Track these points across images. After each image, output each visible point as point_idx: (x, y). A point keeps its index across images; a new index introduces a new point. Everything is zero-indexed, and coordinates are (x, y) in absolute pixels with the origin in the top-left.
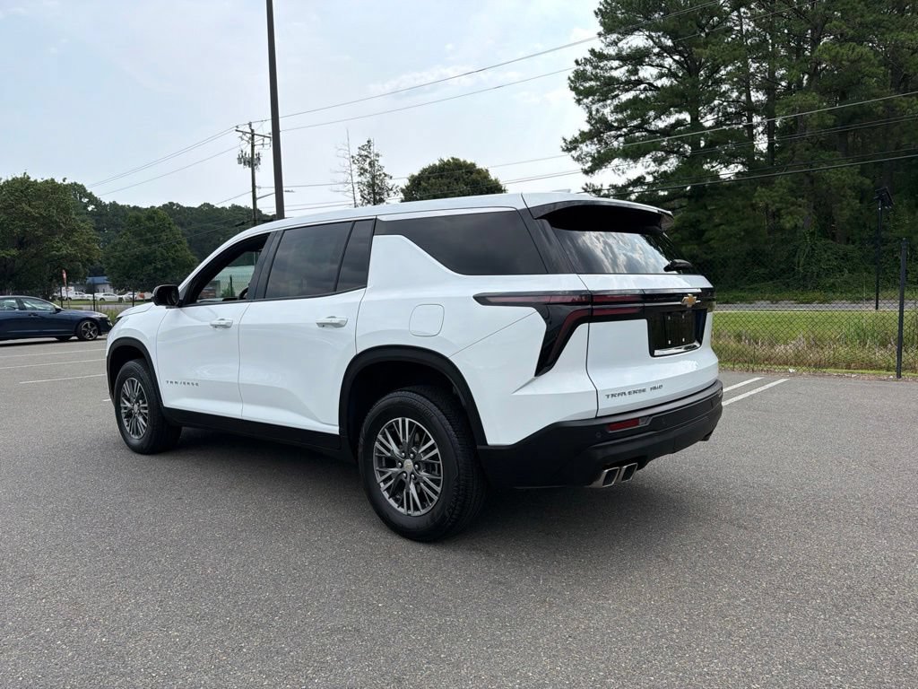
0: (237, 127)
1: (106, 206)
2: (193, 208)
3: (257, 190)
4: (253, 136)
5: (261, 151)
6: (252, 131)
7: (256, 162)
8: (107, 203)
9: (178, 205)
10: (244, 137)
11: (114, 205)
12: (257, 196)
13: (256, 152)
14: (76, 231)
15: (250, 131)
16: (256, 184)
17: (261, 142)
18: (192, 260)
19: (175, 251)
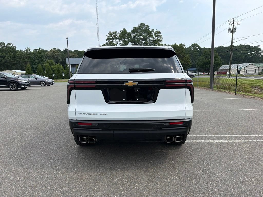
0: (229, 21)
1: (202, 49)
2: (227, 47)
3: (233, 40)
4: (234, 22)
5: (236, 27)
6: (234, 21)
7: (234, 31)
8: (202, 48)
9: (222, 47)
10: (231, 24)
11: (204, 48)
12: (233, 42)
13: (234, 28)
14: (185, 57)
15: (233, 21)
16: (233, 38)
17: (236, 24)
18: (221, 63)
19: (216, 61)
